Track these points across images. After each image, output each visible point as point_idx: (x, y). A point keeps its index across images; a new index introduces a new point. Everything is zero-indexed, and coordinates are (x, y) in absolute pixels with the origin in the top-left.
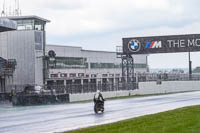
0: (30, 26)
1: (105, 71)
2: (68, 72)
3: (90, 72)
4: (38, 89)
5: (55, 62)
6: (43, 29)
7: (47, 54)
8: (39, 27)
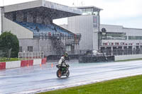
0: (91, 13)
1: (138, 41)
2: (114, 41)
3: (128, 42)
4: (95, 52)
5: (106, 35)
6: (98, 15)
7: (101, 30)
8: (96, 13)
